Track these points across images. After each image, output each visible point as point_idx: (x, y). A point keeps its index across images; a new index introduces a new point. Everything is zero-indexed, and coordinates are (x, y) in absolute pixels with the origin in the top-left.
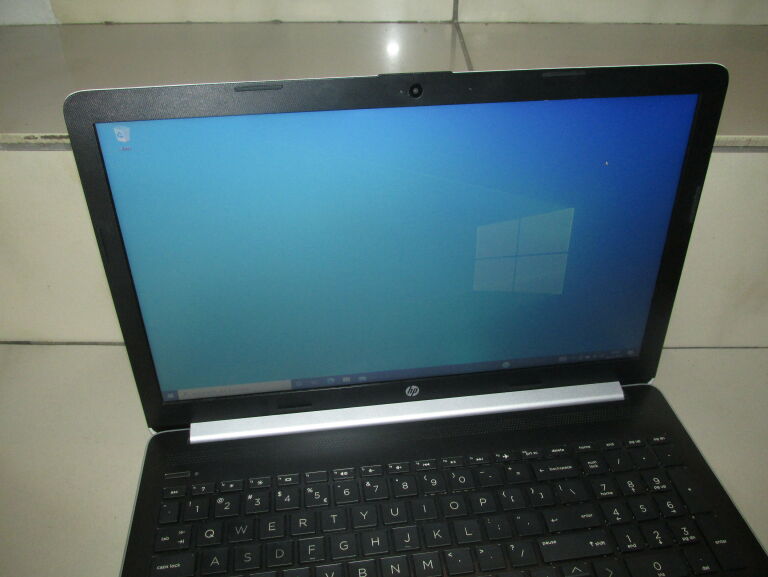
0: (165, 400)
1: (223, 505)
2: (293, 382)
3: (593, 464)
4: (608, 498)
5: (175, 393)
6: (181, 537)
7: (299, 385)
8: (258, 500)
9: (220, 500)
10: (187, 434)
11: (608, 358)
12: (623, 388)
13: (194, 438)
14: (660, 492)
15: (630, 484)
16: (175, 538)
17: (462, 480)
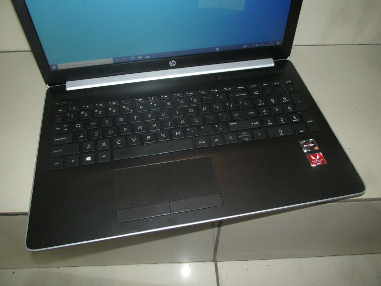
0: (52, 70)
1: (84, 114)
2: (114, 59)
3: (256, 93)
4: (262, 106)
5: (56, 66)
6: (65, 128)
7: (117, 61)
8: (100, 112)
9: (83, 113)
10: (65, 87)
11: (267, 45)
12: (274, 62)
13: (68, 89)
14: (286, 103)
15: (273, 100)
16: (63, 128)
17: (195, 100)
